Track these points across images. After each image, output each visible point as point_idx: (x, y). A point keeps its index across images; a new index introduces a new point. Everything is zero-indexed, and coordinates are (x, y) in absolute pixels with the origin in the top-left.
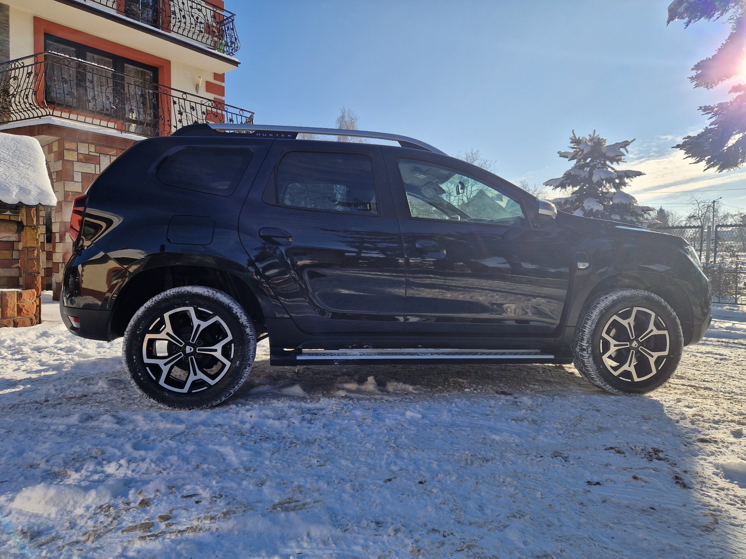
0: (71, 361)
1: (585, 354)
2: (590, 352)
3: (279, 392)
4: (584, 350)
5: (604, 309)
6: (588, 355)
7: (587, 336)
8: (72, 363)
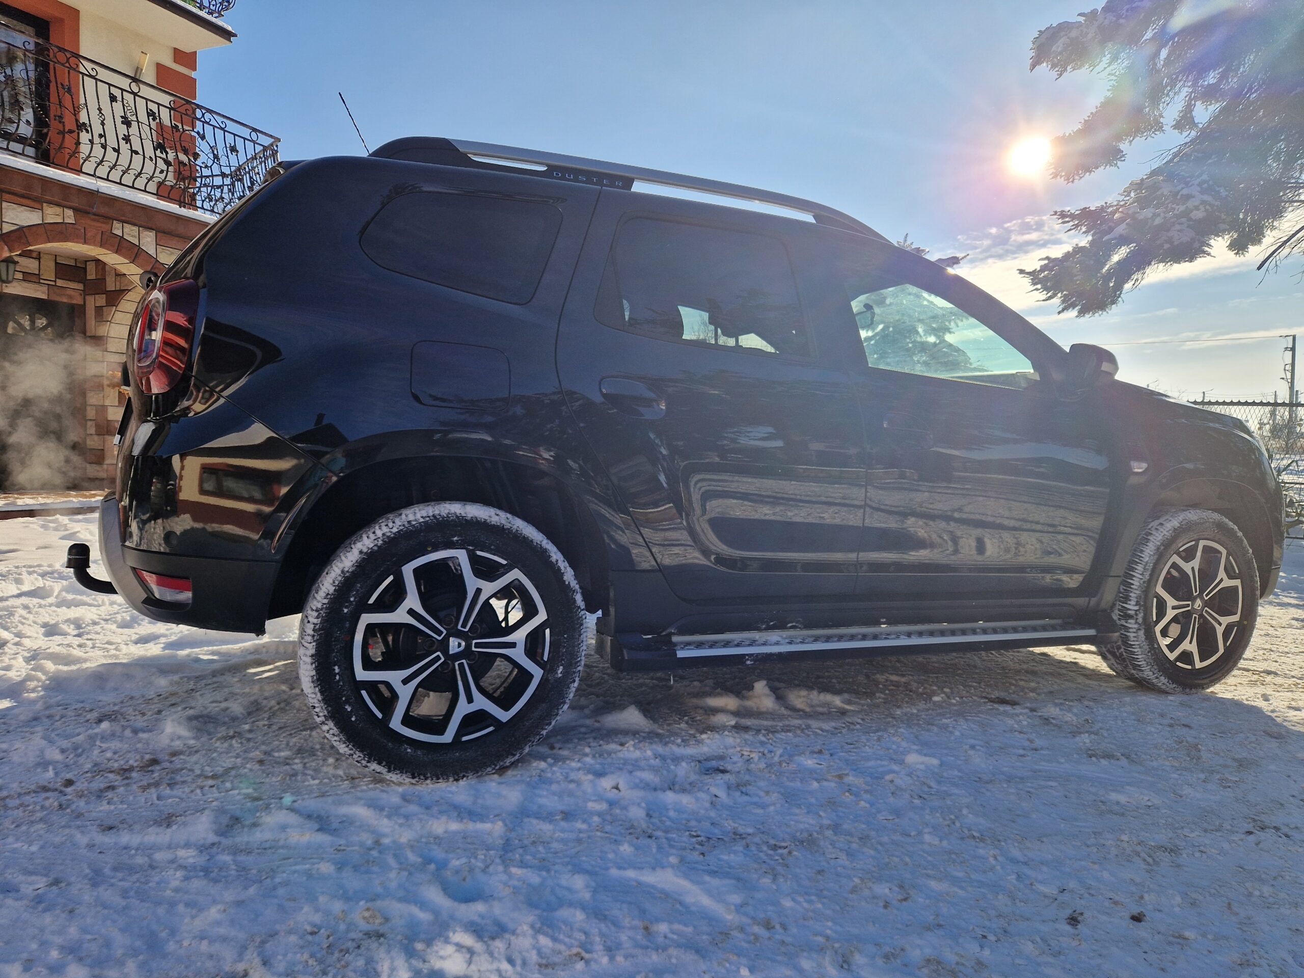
0: (39, 674)
1: (1131, 624)
2: (1140, 620)
3: (597, 725)
4: (1131, 617)
5: (1162, 544)
6: (1136, 626)
7: (1137, 592)
8: (44, 678)
